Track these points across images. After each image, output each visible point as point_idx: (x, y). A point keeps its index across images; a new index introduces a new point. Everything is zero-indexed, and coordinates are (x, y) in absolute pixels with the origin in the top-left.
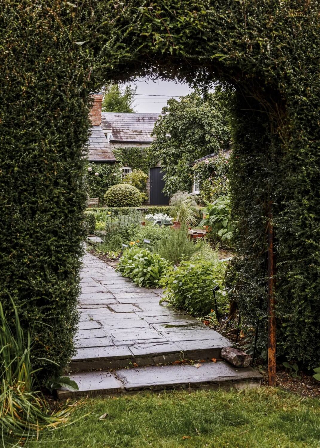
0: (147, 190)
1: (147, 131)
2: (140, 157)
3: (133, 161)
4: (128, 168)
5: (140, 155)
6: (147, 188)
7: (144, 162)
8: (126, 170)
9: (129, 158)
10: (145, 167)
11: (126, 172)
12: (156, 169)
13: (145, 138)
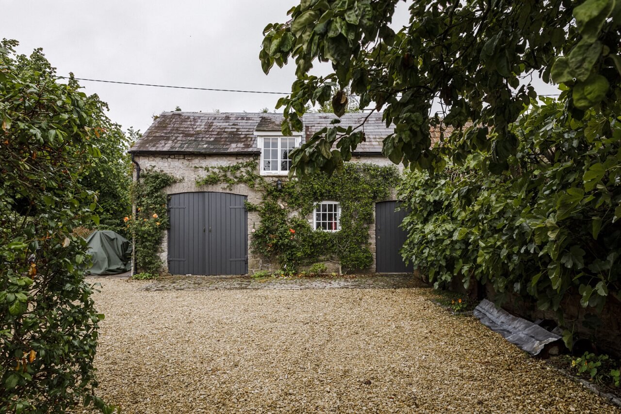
0: (371, 244)
1: (371, 137)
2: (357, 180)
3: (342, 189)
4: (333, 203)
5: (355, 178)
6: (370, 241)
7: (365, 191)
8: (330, 206)
9: (333, 184)
10: (366, 201)
11: (330, 210)
12: (388, 205)
13: (366, 146)
